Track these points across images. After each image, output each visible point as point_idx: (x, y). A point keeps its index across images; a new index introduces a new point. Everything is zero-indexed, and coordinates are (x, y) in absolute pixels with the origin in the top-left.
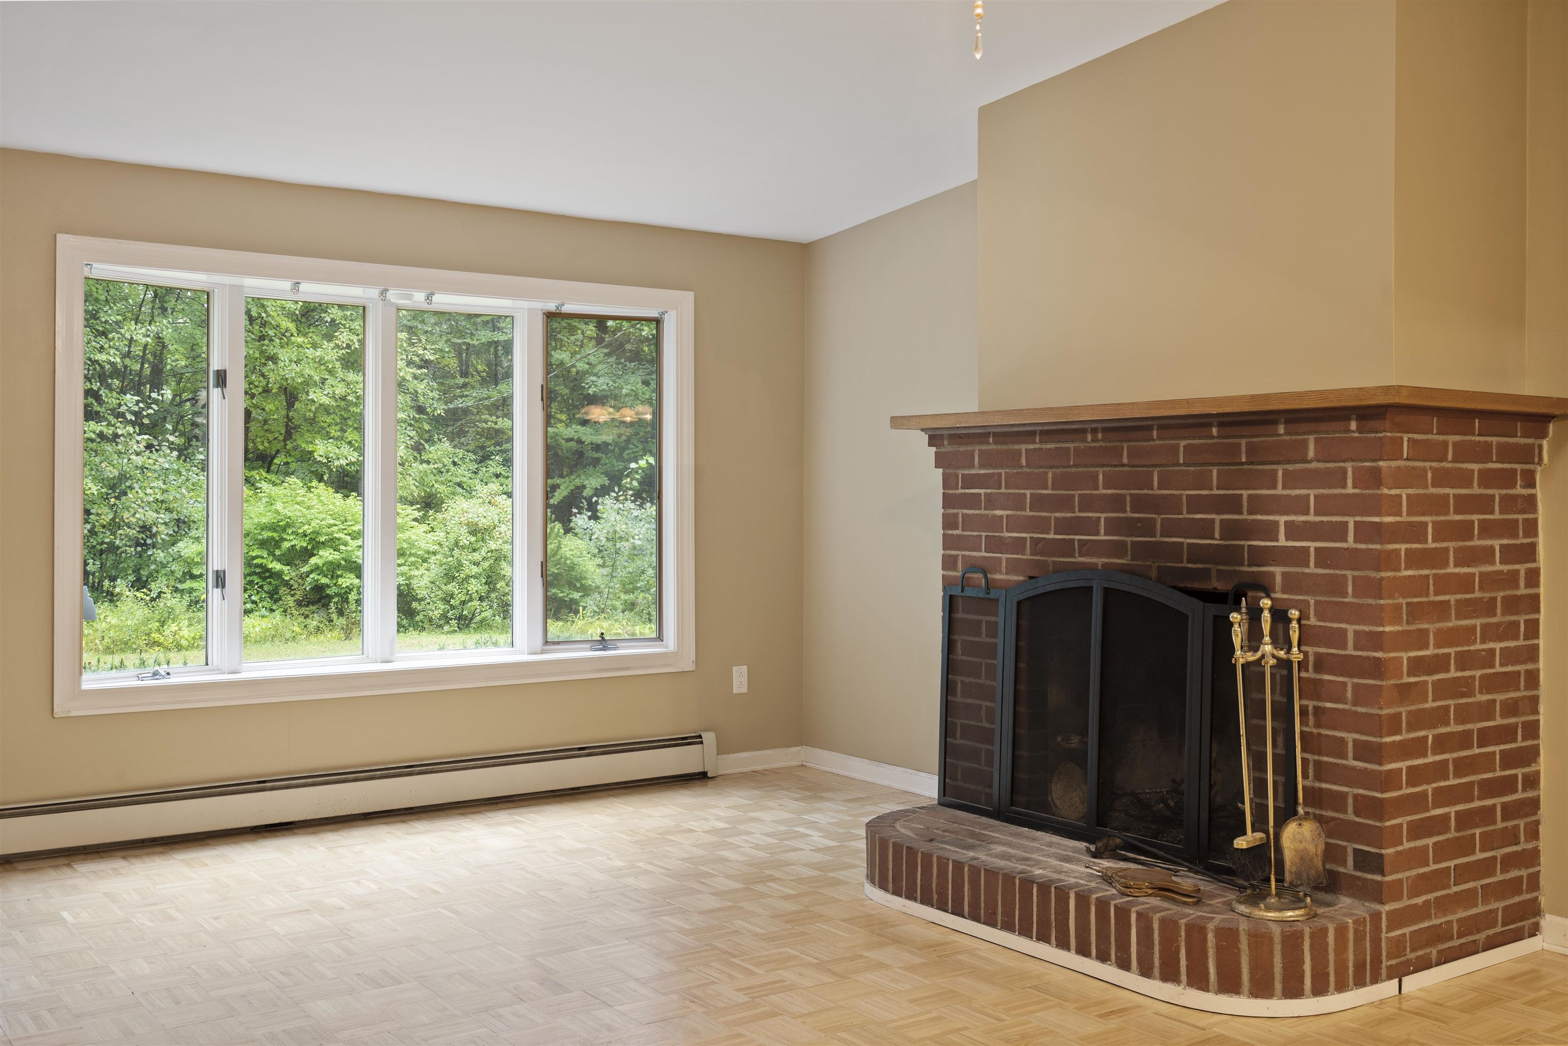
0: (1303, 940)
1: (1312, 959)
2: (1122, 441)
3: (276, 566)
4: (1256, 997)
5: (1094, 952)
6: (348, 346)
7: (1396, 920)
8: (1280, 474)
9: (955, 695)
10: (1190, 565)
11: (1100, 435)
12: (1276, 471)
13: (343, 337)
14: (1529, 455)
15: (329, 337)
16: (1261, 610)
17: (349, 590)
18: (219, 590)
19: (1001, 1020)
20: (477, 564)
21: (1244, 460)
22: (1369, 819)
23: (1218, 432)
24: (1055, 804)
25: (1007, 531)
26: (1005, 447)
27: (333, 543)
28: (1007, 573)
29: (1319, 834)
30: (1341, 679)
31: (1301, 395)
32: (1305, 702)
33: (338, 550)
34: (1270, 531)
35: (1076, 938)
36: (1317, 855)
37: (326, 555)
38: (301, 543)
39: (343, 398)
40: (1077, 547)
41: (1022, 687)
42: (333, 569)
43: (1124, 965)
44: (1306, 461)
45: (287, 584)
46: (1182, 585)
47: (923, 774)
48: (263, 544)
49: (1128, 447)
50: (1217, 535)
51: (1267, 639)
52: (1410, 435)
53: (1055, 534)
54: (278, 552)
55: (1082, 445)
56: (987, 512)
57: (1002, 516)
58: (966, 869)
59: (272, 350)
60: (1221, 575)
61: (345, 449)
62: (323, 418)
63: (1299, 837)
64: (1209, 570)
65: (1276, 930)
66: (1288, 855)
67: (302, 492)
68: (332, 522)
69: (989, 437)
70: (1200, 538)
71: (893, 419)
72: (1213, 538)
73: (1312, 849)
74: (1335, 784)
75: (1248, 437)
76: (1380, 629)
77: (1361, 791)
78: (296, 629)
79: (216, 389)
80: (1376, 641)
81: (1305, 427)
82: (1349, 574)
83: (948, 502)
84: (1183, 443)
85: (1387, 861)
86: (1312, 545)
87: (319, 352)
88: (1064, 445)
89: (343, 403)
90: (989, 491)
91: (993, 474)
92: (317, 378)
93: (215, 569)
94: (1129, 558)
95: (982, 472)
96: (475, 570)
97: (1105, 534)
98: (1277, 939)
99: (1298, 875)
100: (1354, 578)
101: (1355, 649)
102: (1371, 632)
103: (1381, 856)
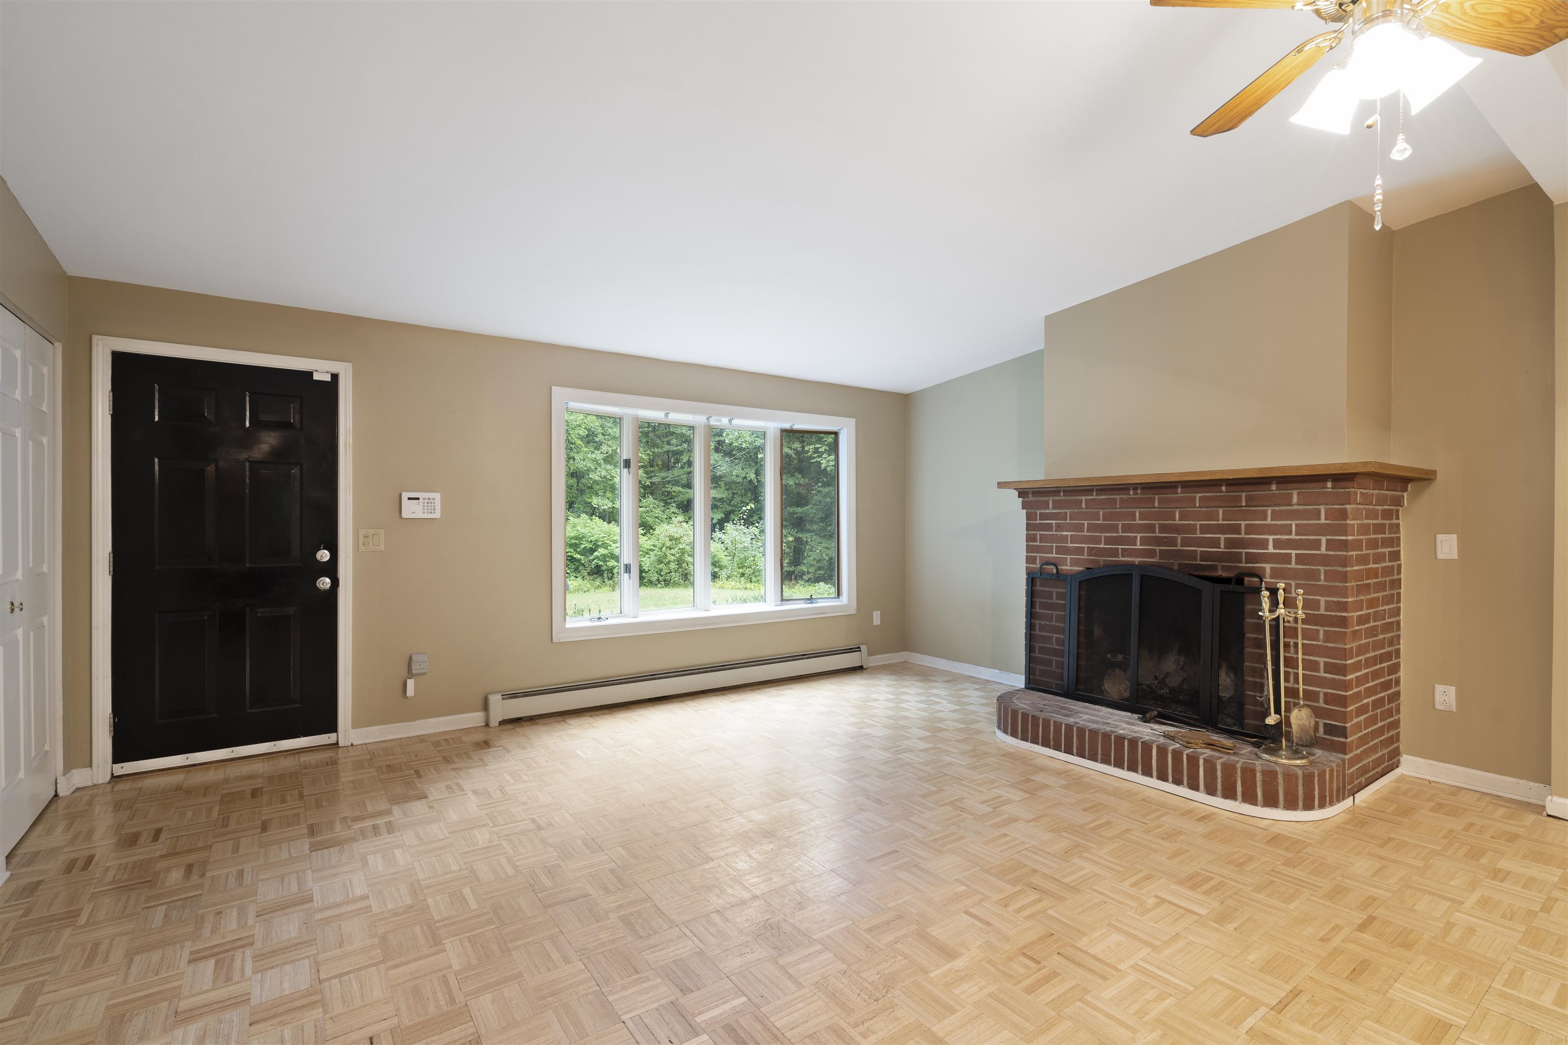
0: (1314, 777)
1: (1319, 788)
2: (1155, 494)
3: (578, 556)
4: (1288, 810)
5: (1170, 779)
6: (607, 453)
7: (1352, 762)
8: (1269, 512)
9: (1035, 630)
10: (1202, 563)
11: (1139, 491)
12: (1267, 511)
13: (604, 448)
14: (1398, 502)
15: (597, 448)
16: (1278, 589)
17: (614, 568)
18: (628, 574)
19: (1146, 824)
20: (673, 555)
21: (1244, 504)
22: (1335, 706)
23: (1226, 489)
24: (1106, 691)
25: (1071, 543)
26: (1071, 498)
27: (605, 545)
28: (1070, 566)
29: (1311, 716)
30: (1315, 627)
31: (1297, 468)
32: (1287, 640)
33: (607, 549)
34: (1263, 544)
35: (1157, 771)
36: (1310, 728)
37: (601, 551)
38: (589, 546)
39: (605, 477)
40: (1120, 552)
41: (1082, 627)
42: (604, 558)
43: (1194, 787)
44: (1292, 505)
45: (583, 565)
46: (1196, 574)
47: (981, 667)
48: (571, 546)
49: (1158, 498)
50: (1222, 546)
51: (1281, 606)
52: (1361, 490)
53: (1105, 545)
54: (578, 550)
55: (1125, 497)
56: (1057, 533)
57: (1067, 535)
58: (1075, 729)
59: (572, 454)
60: (1224, 568)
61: (606, 501)
62: (596, 487)
63: (1299, 717)
64: (1217, 565)
65: (1300, 773)
66: (1295, 727)
67: (589, 521)
68: (604, 535)
69: (1060, 493)
70: (1209, 548)
71: (999, 483)
72: (1220, 548)
73: (1307, 723)
74: (1310, 686)
75: (1247, 491)
76: (1346, 600)
77: (1330, 691)
78: (589, 586)
79: (625, 469)
80: (1343, 607)
81: (1291, 486)
82: (1322, 569)
83: (1029, 527)
84: (1198, 495)
85: (1348, 730)
86: (1294, 552)
87: (594, 456)
88: (1112, 497)
89: (605, 479)
90: (1058, 522)
91: (1061, 513)
92: (593, 468)
93: (625, 563)
94: (1158, 558)
95: (1054, 511)
96: (673, 558)
97: (1141, 545)
98: (1300, 777)
99: (1301, 738)
100: (1326, 571)
101: (1326, 610)
102: (1338, 601)
103: (1345, 728)
